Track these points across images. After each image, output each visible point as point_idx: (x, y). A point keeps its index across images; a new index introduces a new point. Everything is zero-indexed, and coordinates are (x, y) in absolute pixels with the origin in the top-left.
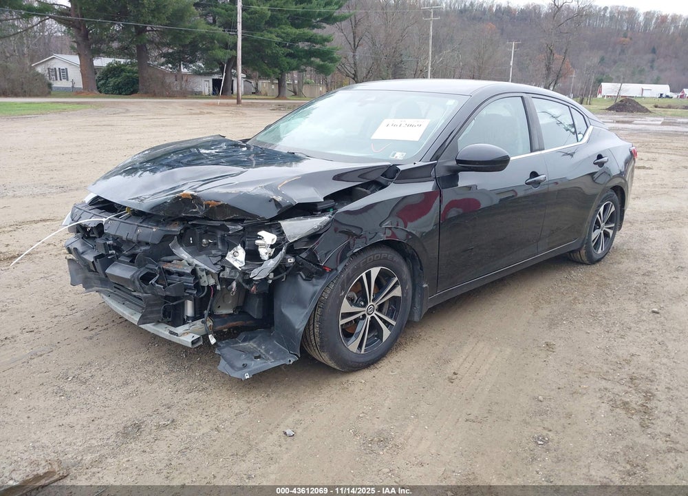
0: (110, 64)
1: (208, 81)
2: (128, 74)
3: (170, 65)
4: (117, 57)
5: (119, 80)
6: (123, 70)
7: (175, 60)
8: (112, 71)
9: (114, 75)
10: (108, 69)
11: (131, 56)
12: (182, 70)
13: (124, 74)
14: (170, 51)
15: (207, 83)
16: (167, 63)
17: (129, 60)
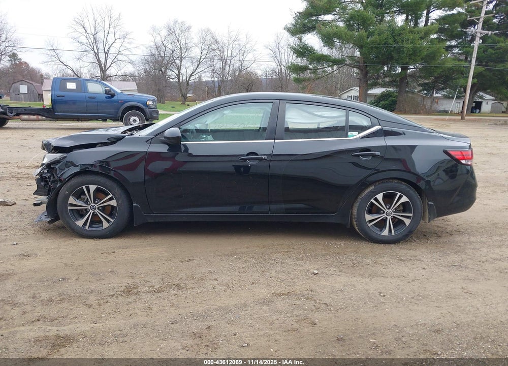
0: (384, 92)
1: (459, 103)
2: (393, 99)
3: (425, 92)
4: (388, 88)
5: (387, 102)
6: (391, 96)
7: (429, 88)
8: (383, 96)
9: (384, 100)
10: (381, 96)
11: (396, 86)
12: (434, 95)
13: (391, 98)
14: (427, 82)
15: (458, 104)
16: (423, 90)
17: (394, 89)
